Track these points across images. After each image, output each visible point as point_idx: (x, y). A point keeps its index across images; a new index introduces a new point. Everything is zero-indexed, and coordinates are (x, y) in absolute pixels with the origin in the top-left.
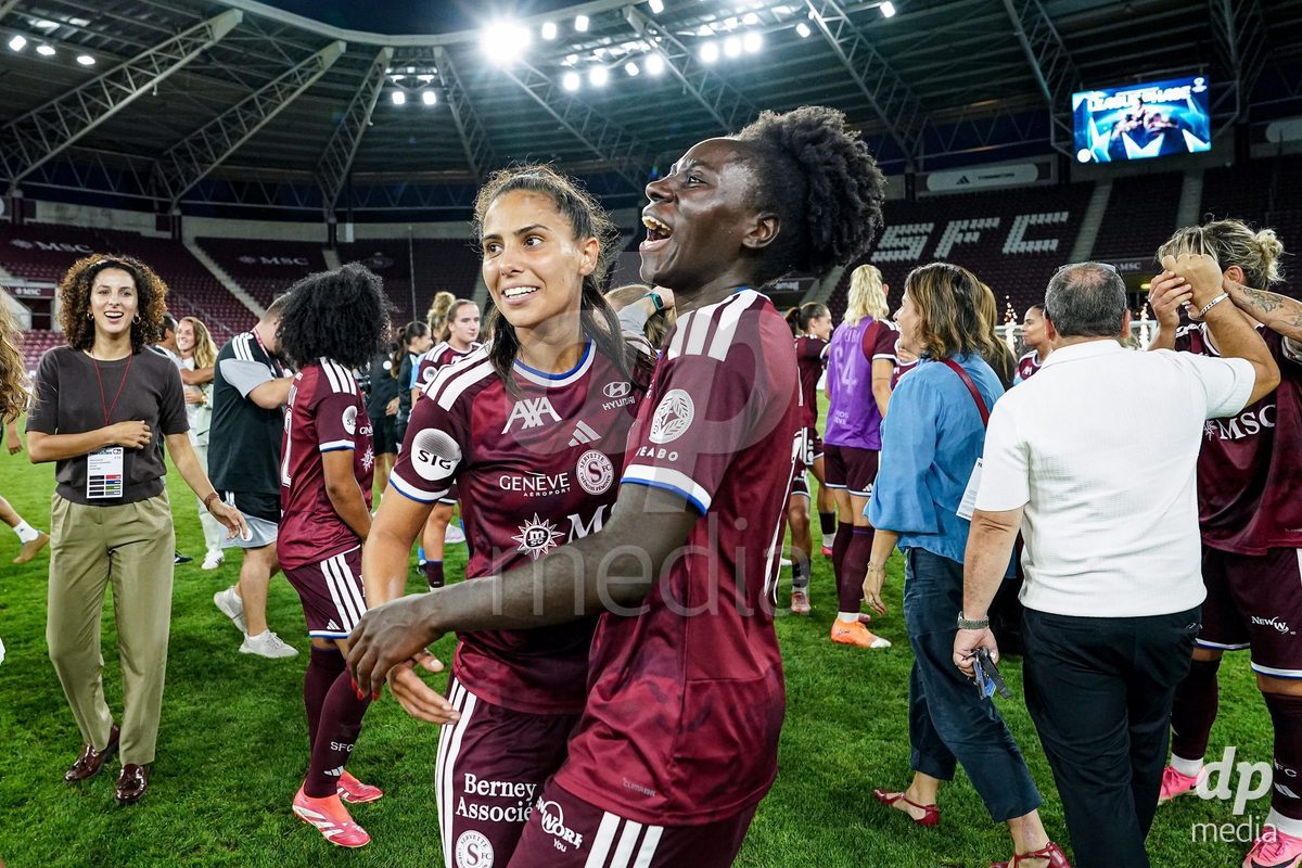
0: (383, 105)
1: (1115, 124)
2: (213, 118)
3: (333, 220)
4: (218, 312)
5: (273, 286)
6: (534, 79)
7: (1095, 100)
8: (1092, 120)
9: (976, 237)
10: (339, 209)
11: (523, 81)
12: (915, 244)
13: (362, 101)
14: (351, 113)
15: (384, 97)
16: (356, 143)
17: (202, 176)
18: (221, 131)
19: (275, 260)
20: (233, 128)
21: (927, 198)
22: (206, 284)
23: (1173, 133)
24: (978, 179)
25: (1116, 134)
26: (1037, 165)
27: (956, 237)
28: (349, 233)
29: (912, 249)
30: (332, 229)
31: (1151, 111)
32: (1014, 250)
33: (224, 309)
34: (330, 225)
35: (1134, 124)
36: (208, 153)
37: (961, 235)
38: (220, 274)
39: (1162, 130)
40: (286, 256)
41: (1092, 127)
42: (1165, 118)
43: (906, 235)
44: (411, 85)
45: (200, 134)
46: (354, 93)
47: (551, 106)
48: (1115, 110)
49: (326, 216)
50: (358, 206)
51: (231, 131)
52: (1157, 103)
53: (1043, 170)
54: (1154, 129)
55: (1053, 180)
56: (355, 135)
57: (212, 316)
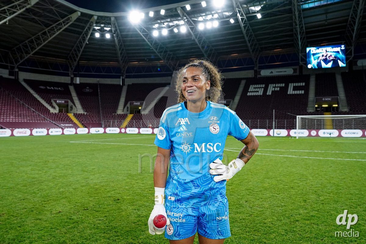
0: (92, 38)
1: (319, 57)
2: (31, 37)
3: (72, 76)
4: (31, 104)
5: (51, 96)
6: (144, 31)
7: (313, 50)
8: (312, 56)
9: (278, 89)
10: (75, 73)
11: (140, 32)
12: (260, 90)
13: (85, 35)
14: (80, 39)
15: (93, 34)
16: (82, 50)
17: (26, 58)
18: (34, 43)
19: (52, 88)
20: (39, 41)
21: (261, 77)
22: (26, 94)
23: (335, 61)
24: (276, 72)
25: (319, 60)
26: (293, 69)
27: (272, 89)
28: (78, 80)
29: (260, 92)
30: (72, 79)
31: (329, 54)
32: (291, 93)
33: (33, 103)
34: (71, 78)
35: (324, 58)
36: (29, 50)
37: (274, 89)
38: (32, 92)
39: (332, 60)
40: (56, 87)
41: (312, 58)
42: (333, 56)
43: (256, 88)
44: (102, 31)
45: (26, 43)
46: (82, 32)
47: (148, 41)
48: (319, 53)
49: (70, 75)
50: (81, 72)
51: (37, 43)
52: (331, 52)
53: (295, 70)
54: (330, 60)
55: (298, 73)
56: (81, 48)
57: (28, 105)
